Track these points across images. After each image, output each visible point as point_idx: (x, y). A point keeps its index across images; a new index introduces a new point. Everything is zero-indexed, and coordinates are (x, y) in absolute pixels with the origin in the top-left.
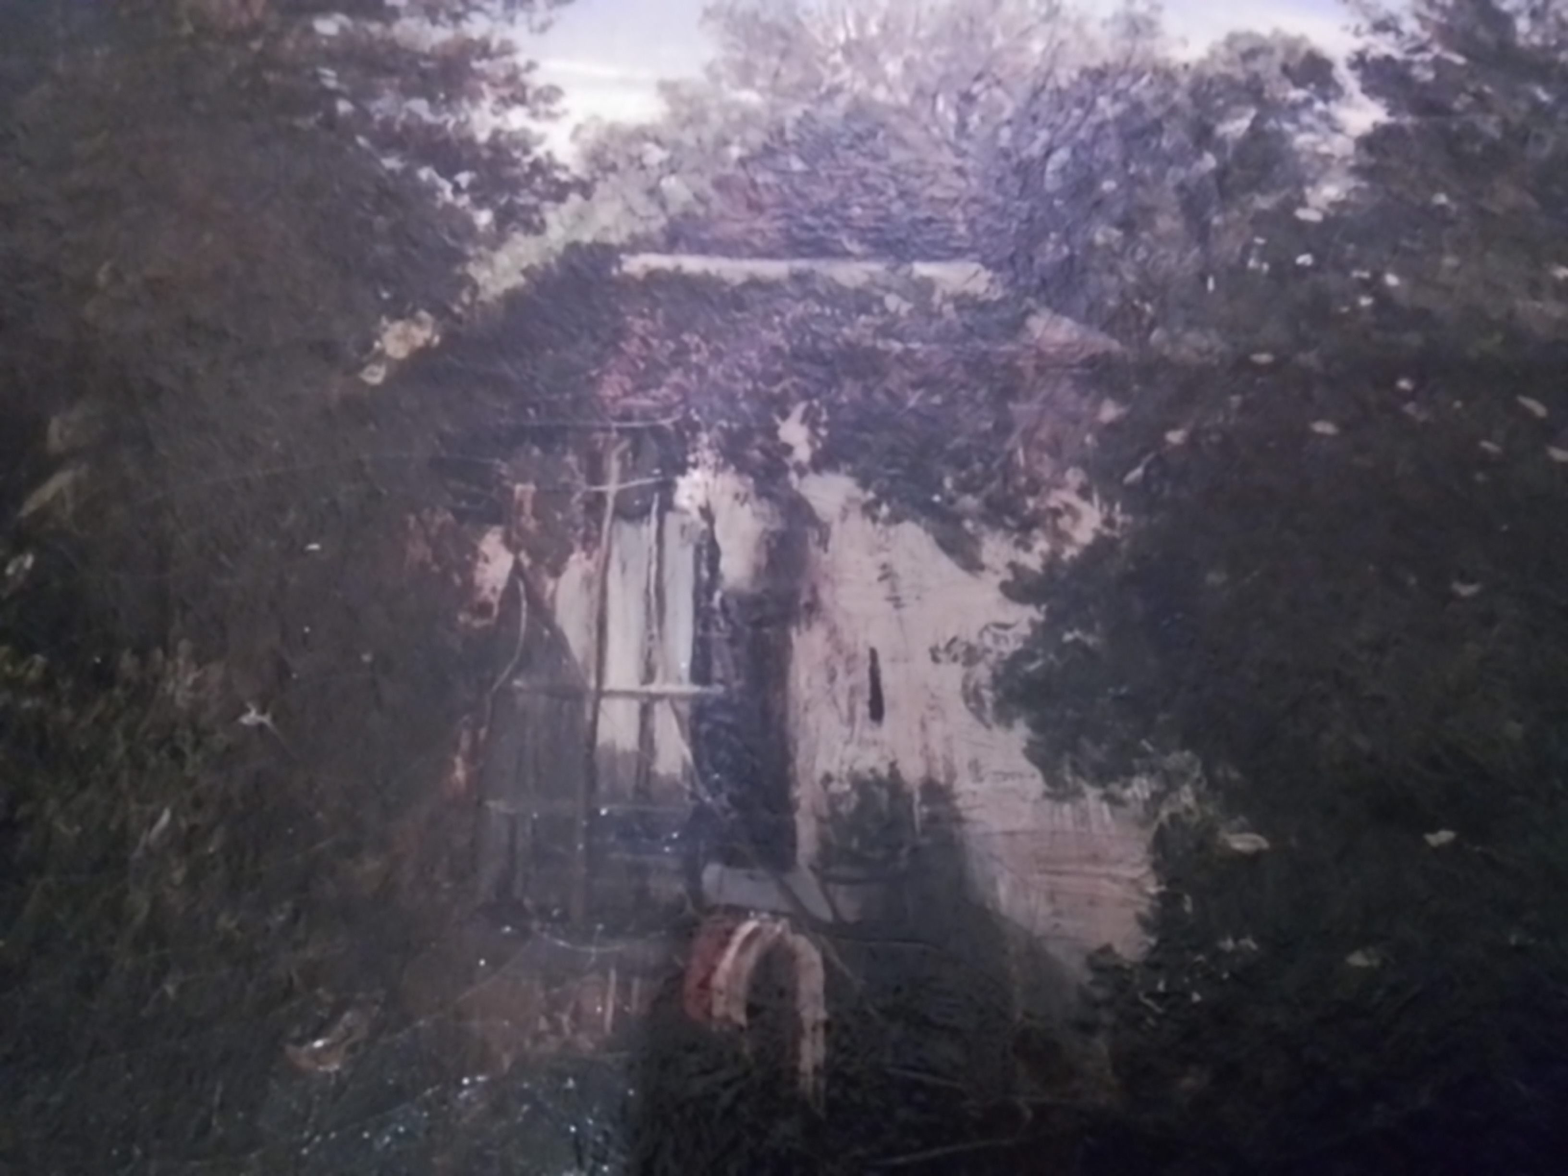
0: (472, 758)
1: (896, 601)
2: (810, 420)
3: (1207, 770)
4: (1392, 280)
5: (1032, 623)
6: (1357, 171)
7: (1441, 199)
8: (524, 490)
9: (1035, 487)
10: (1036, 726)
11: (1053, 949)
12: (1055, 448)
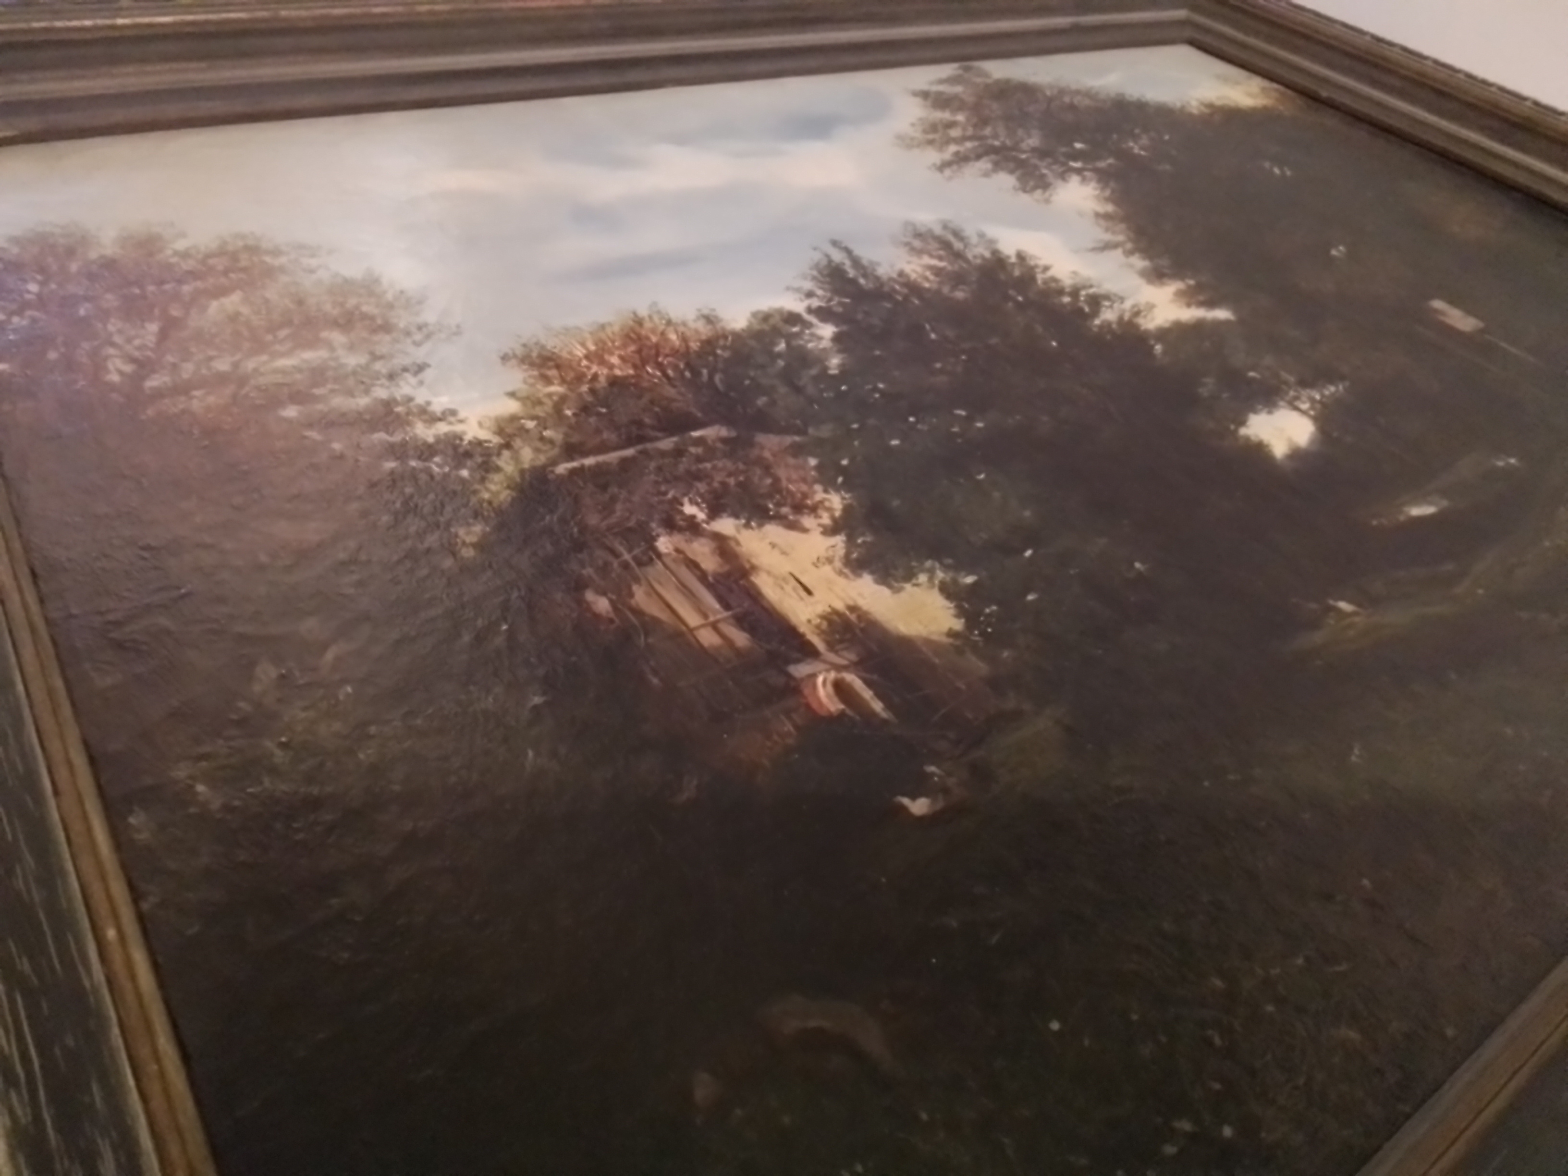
0: (655, 672)
1: (784, 553)
2: (692, 502)
3: (941, 563)
4: (881, 386)
5: (843, 541)
6: (840, 351)
7: (877, 353)
8: (588, 571)
9: (805, 496)
10: (872, 573)
11: (935, 637)
12: (804, 480)
